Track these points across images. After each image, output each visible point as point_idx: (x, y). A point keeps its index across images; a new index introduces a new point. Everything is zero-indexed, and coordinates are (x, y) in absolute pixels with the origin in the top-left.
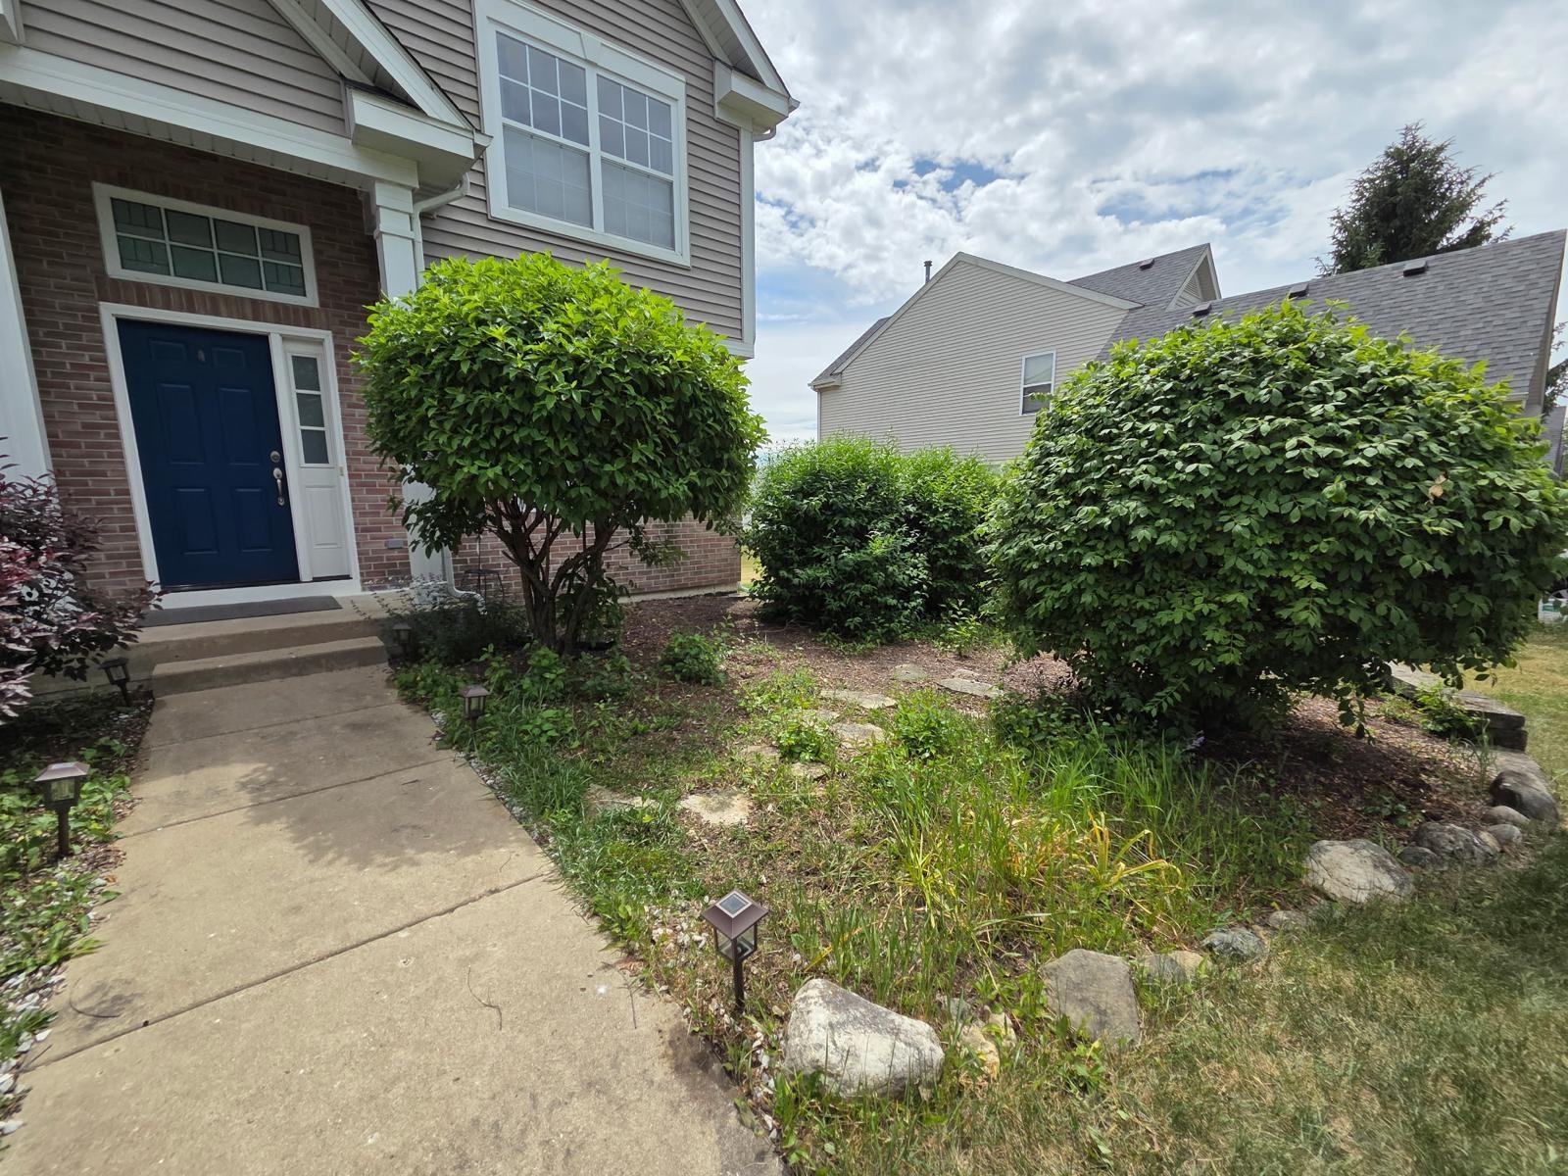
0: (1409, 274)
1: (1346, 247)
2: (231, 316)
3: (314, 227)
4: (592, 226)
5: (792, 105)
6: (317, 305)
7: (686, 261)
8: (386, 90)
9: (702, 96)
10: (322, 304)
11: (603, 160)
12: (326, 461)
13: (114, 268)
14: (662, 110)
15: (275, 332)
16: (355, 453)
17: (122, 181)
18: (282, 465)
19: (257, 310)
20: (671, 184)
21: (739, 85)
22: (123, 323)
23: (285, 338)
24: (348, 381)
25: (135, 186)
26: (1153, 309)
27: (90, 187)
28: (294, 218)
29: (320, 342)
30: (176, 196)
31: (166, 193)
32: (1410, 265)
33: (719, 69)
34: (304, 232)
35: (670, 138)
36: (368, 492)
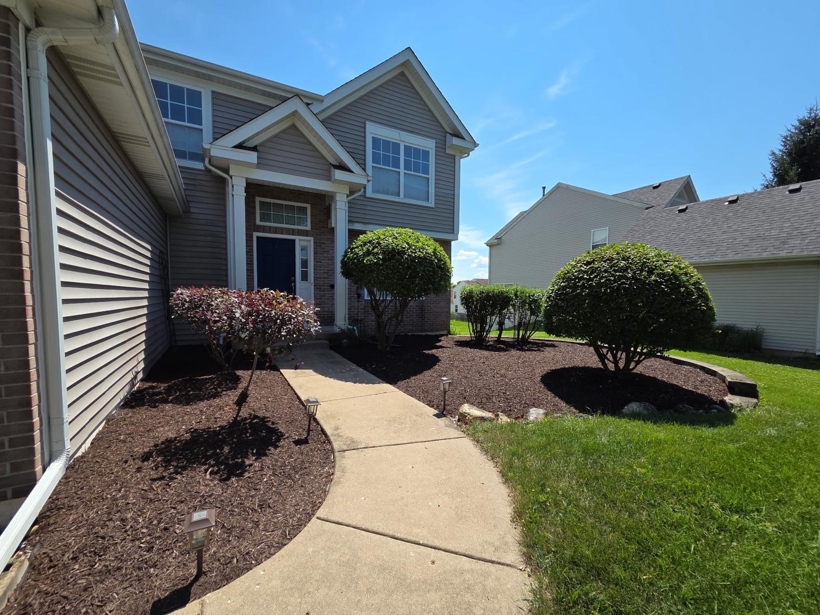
0: (791, 191)
1: (779, 170)
2: (286, 234)
3: (311, 204)
4: (399, 196)
5: (476, 145)
6: (310, 229)
7: (433, 205)
8: (343, 167)
9: (441, 146)
10: (312, 229)
11: (405, 173)
12: (307, 280)
13: (258, 222)
14: (426, 154)
15: (297, 238)
16: (316, 278)
17: (263, 196)
18: (294, 282)
19: (293, 232)
20: (428, 179)
21: (456, 141)
22: (258, 238)
23: (300, 240)
24: (317, 253)
25: (266, 197)
26: (658, 207)
27: (255, 199)
28: (307, 203)
29: (310, 241)
30: (276, 199)
31: (273, 198)
32: (792, 187)
33: (448, 136)
34: (308, 206)
35: (428, 162)
36: (320, 291)
